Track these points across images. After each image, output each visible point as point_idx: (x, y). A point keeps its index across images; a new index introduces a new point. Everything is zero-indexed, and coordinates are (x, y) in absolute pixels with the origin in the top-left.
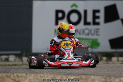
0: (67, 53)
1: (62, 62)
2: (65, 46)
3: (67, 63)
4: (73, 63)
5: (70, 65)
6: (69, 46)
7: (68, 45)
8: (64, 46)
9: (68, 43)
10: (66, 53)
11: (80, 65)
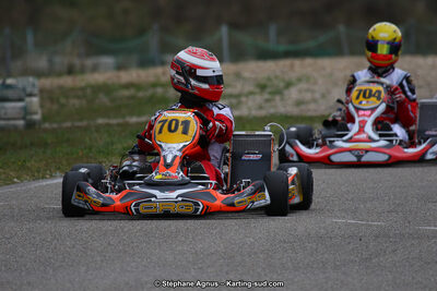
0: (360, 122)
1: (335, 147)
2: (361, 98)
3: (350, 150)
4: (367, 151)
5: (359, 157)
6: (373, 99)
7: (369, 97)
8: (358, 98)
9: (371, 91)
10: (357, 120)
11: (390, 157)
